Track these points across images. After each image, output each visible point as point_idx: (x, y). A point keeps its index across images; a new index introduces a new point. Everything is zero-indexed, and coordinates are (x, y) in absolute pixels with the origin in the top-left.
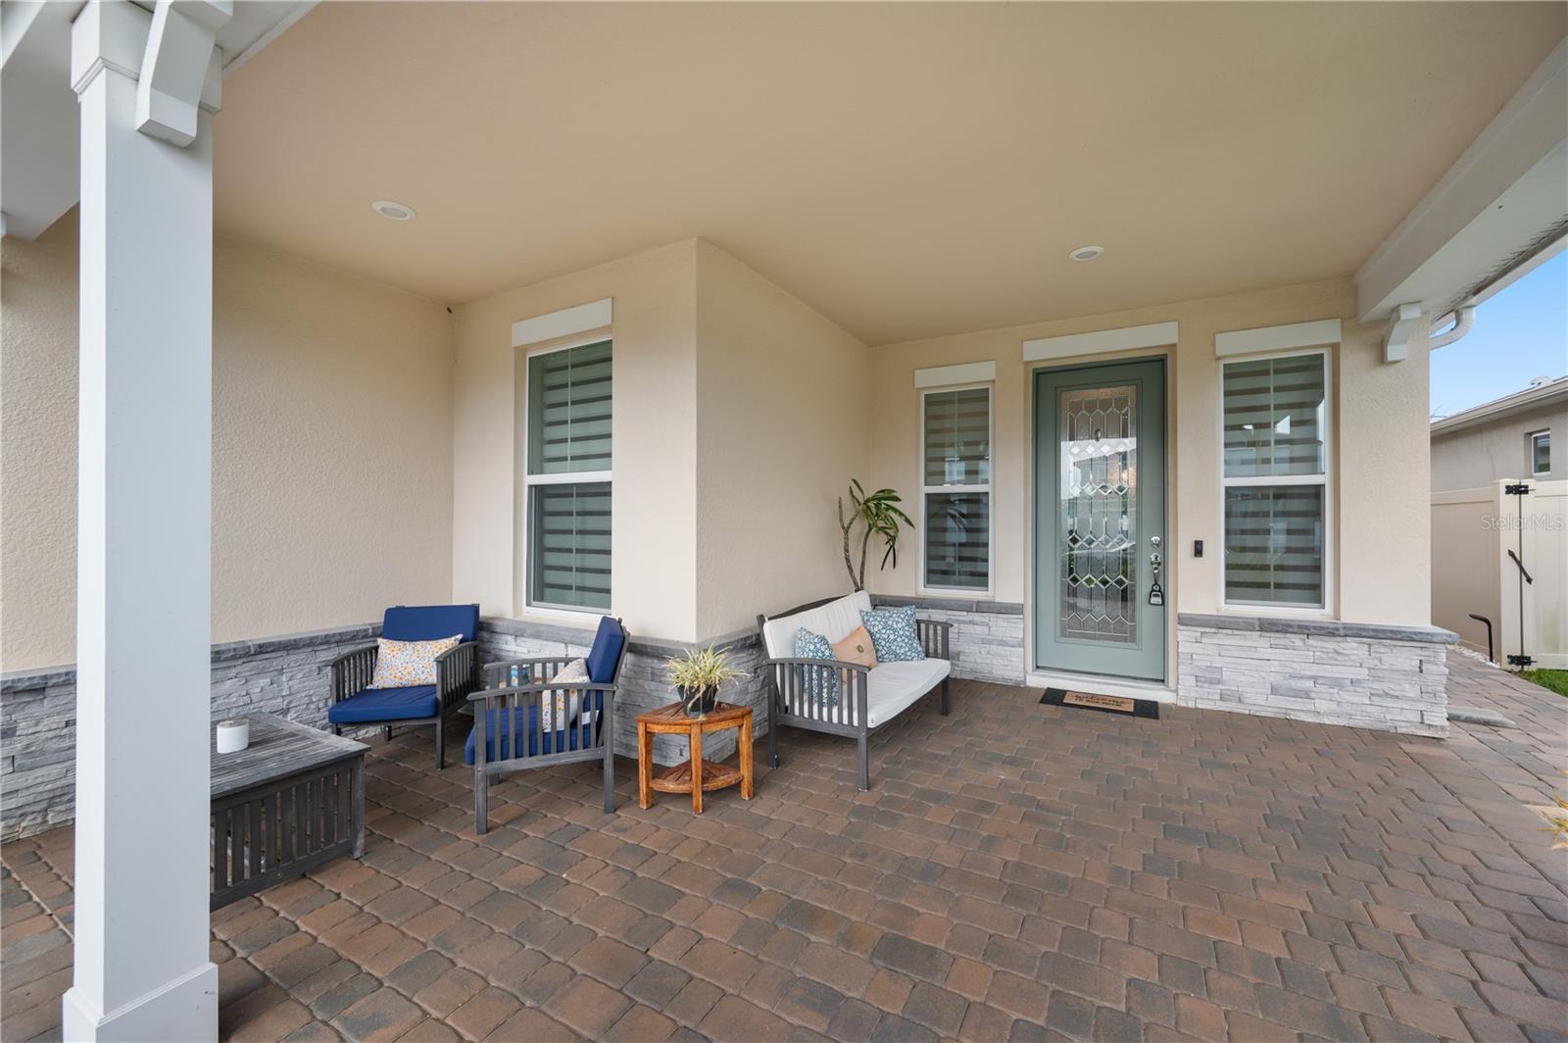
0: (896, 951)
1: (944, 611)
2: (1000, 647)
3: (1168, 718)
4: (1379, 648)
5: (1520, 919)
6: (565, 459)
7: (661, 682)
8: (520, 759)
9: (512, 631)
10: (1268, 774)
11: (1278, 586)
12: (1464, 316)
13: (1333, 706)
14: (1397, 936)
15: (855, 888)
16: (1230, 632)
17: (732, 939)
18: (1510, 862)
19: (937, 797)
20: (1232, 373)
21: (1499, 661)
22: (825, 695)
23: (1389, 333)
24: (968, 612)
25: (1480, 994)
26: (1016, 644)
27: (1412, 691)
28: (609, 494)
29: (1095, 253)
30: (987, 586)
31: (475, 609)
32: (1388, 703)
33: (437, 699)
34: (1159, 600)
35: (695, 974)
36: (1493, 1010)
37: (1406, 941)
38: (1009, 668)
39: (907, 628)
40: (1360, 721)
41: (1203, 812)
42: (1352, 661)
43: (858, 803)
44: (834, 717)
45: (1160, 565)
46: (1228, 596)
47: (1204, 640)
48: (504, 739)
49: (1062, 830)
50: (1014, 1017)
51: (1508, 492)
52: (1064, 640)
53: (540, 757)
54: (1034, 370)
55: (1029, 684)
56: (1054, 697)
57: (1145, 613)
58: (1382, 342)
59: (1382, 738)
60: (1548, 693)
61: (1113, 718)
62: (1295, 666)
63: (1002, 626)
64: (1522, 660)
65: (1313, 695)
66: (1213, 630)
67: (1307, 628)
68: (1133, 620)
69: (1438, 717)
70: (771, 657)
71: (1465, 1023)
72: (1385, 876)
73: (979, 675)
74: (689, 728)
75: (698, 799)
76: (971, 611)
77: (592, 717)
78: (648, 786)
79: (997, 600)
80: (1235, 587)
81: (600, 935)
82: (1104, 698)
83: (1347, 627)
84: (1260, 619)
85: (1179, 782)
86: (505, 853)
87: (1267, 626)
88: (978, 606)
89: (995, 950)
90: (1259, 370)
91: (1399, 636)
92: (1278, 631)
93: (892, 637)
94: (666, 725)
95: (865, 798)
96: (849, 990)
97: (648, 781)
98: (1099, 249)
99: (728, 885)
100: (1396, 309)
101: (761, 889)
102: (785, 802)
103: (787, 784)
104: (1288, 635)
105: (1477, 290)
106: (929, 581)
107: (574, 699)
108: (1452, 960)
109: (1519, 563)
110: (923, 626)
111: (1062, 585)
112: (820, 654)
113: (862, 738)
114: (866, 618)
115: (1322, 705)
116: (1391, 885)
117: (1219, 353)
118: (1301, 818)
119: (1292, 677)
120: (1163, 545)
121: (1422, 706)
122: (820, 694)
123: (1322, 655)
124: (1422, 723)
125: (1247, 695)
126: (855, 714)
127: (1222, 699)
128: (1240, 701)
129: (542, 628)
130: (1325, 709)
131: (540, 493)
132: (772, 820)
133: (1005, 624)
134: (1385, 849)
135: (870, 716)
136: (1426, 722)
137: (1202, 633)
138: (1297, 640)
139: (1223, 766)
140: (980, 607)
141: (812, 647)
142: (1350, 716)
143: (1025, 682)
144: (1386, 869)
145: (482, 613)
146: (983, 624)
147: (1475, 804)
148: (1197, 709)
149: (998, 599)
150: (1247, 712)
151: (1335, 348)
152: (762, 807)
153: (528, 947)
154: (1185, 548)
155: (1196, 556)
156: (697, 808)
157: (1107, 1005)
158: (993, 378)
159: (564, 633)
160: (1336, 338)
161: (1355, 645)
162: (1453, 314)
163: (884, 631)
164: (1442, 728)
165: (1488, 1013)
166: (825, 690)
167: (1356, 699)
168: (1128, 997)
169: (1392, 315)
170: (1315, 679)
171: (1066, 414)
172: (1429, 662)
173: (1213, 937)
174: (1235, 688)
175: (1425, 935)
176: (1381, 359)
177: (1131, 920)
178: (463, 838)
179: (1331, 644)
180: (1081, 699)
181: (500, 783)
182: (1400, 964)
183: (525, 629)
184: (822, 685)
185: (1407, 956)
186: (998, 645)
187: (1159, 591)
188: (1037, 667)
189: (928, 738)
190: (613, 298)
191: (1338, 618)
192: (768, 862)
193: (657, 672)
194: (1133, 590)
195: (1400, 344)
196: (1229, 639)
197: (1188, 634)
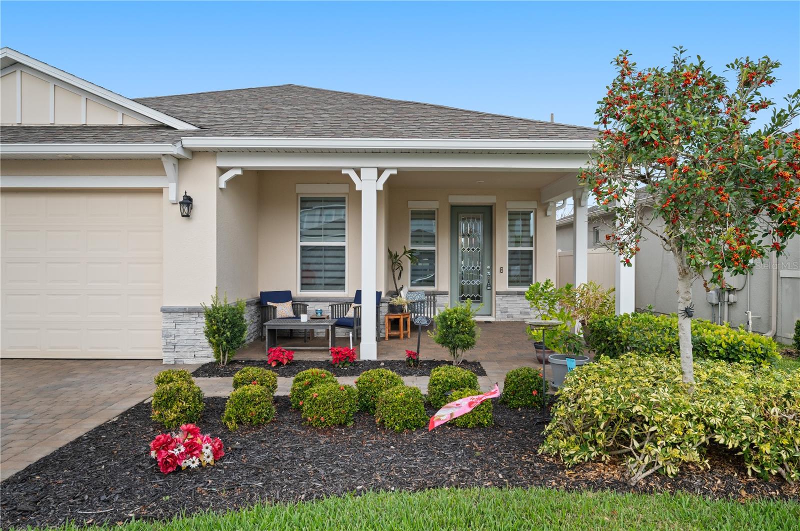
3: (495, 323)
11: (522, 282)
16: (509, 296)
20: (510, 214)
23: (548, 207)
28: (344, 250)
30: (435, 285)
31: (290, 292)
34: (490, 287)
45: (490, 276)
46: (509, 285)
47: (503, 299)
54: (451, 205)
57: (485, 293)
58: (546, 210)
61: (481, 324)
62: (526, 305)
63: (441, 300)
66: (506, 296)
68: (482, 295)
75: (402, 336)
78: (388, 334)
80: (511, 283)
84: (517, 291)
87: (520, 294)
90: (517, 213)
92: (522, 295)
94: (394, 316)
97: (388, 332)
100: (549, 202)
106: (412, 284)
111: (460, 284)
117: (507, 207)
119: (526, 308)
120: (491, 270)
125: (514, 315)
127: (508, 318)
128: (512, 317)
131: (304, 249)
137: (503, 297)
148: (501, 321)
149: (439, 290)
150: (514, 321)
151: (536, 209)
154: (498, 270)
155: (501, 272)
158: (437, 207)
160: (536, 207)
169: (548, 204)
171: (461, 222)
174: (511, 314)
176: (546, 215)
187: (490, 284)
194: (482, 286)
195: (550, 211)
196: (510, 298)
197: (498, 298)
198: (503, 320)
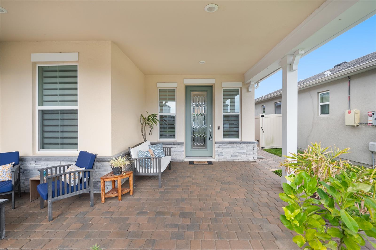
0: (183, 214)
1: (165, 145)
2: (179, 153)
3: (214, 164)
4: (248, 146)
5: (271, 185)
6: (56, 101)
7: (99, 169)
8: (64, 195)
9: (34, 160)
10: (234, 171)
11: (232, 135)
12: (258, 84)
13: (241, 158)
14: (258, 191)
15: (169, 206)
16: (224, 145)
17: (147, 222)
18: (268, 178)
19: (177, 186)
20: (225, 91)
21: (260, 148)
22: (149, 166)
23: (250, 86)
24: (171, 145)
25: (269, 196)
26: (182, 151)
27: (252, 153)
28: (77, 113)
29: (204, 63)
30: (175, 138)
31: (17, 153)
32: (249, 156)
33: (12, 185)
34: (211, 139)
35: (143, 230)
36: (271, 197)
37: (259, 191)
38: (181, 157)
39: (161, 149)
40: (245, 160)
41: (226, 179)
42: (244, 149)
43: (160, 191)
44: (152, 171)
45: (212, 132)
46: (224, 138)
47: (220, 147)
48: (58, 190)
49: (204, 187)
50: (210, 218)
51: (261, 117)
52: (192, 150)
53: (71, 193)
54: (186, 86)
55: (185, 161)
56: (191, 163)
57: (208, 142)
58: (248, 88)
59: (248, 163)
60: (267, 152)
61: (205, 165)
62: (235, 151)
63: (179, 147)
64: (263, 148)
65: (238, 156)
66: (222, 145)
67: (237, 143)
68: (206, 144)
69: (256, 158)
70: (133, 158)
71: (268, 200)
72: (255, 183)
73: (174, 160)
74: (117, 178)
75: (120, 197)
76: (172, 144)
77: (87, 179)
78: (104, 197)
79: (178, 141)
80: (225, 136)
81: (112, 231)
82: (201, 162)
83: (243, 142)
84: (229, 142)
85: (221, 175)
86: (64, 223)
87: (231, 143)
88: (173, 143)
89: (202, 209)
90: (229, 91)
91: (250, 143)
92: (232, 144)
93: (158, 151)
94: (111, 178)
95: (161, 189)
96: (178, 223)
97: (104, 195)
98: (205, 62)
99: (138, 213)
100: (250, 82)
101: (148, 212)
102: (142, 194)
103: (140, 190)
104: (234, 145)
105: (260, 80)
106: (160, 138)
107: (81, 175)
108: (265, 193)
109: (263, 130)
110: (164, 148)
111: (192, 137)
112: (148, 156)
113: (160, 175)
114: (150, 147)
115: (239, 158)
116: (256, 184)
117: (222, 86)
118: (241, 177)
119: (235, 153)
120: (212, 127)
121: (253, 156)
122: (148, 166)
123: (240, 148)
124: (253, 159)
125: (227, 158)
126: (158, 170)
127: (223, 159)
128: (226, 159)
129: (49, 158)
130: (240, 159)
131: (43, 113)
132: (141, 198)
133: (180, 147)
134: (253, 179)
135: (161, 169)
136: (254, 159)
137: (220, 145)
138: (235, 145)
139: (227, 171)
140: (174, 143)
141: (145, 154)
142: (243, 159)
143: (184, 160)
144: (255, 182)
145: (20, 155)
146: (175, 147)
147: (263, 171)
148: (219, 162)
150: (227, 161)
151: (241, 88)
152: (137, 196)
153: (92, 239)
154: (216, 128)
155: (218, 129)
156: (120, 200)
157: (224, 211)
158: (177, 87)
159: (60, 158)
160: (241, 86)
161: (244, 146)
162: (256, 83)
163: (155, 150)
164: (256, 160)
165: (270, 198)
166: (149, 165)
167: (244, 156)
168: (226, 209)
169: (250, 83)
170: (238, 153)
171: (192, 97)
172: (254, 148)
173: (235, 198)
174: (225, 156)
175: (261, 190)
176: (248, 91)
177: (222, 199)
178: (44, 224)
179: (240, 146)
180: (197, 163)
181: (45, 208)
182: (259, 195)
183: (42, 158)
184: (148, 164)
185: (260, 193)
186: (178, 152)
187: (211, 137)
188: (186, 157)
189: (168, 175)
190: (79, 53)
191: (241, 141)
192: (146, 206)
193: (98, 166)
194: (206, 137)
195: (251, 88)
196: (224, 146)
197: (217, 146)
198: (220, 161)
